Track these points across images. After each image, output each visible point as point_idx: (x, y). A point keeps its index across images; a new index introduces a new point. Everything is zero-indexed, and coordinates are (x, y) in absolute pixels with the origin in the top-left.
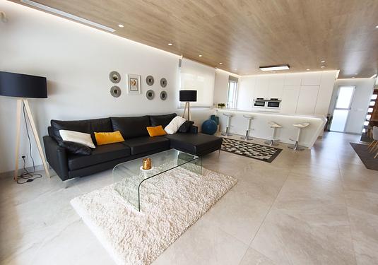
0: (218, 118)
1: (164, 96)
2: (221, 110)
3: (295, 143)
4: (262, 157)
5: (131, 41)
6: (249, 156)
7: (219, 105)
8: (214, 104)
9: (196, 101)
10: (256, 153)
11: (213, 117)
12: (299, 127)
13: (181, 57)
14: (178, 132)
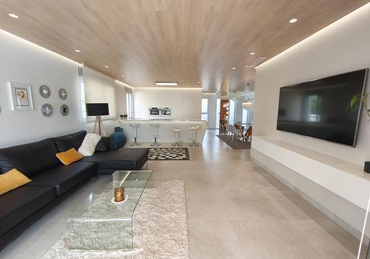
0: (122, 129)
1: (65, 110)
2: (123, 121)
3: (192, 142)
4: (181, 158)
5: (18, 37)
6: (171, 159)
7: (121, 116)
8: (117, 116)
9: (108, 114)
10: (175, 156)
11: (118, 129)
12: (193, 130)
13: (81, 65)
14: (97, 152)
